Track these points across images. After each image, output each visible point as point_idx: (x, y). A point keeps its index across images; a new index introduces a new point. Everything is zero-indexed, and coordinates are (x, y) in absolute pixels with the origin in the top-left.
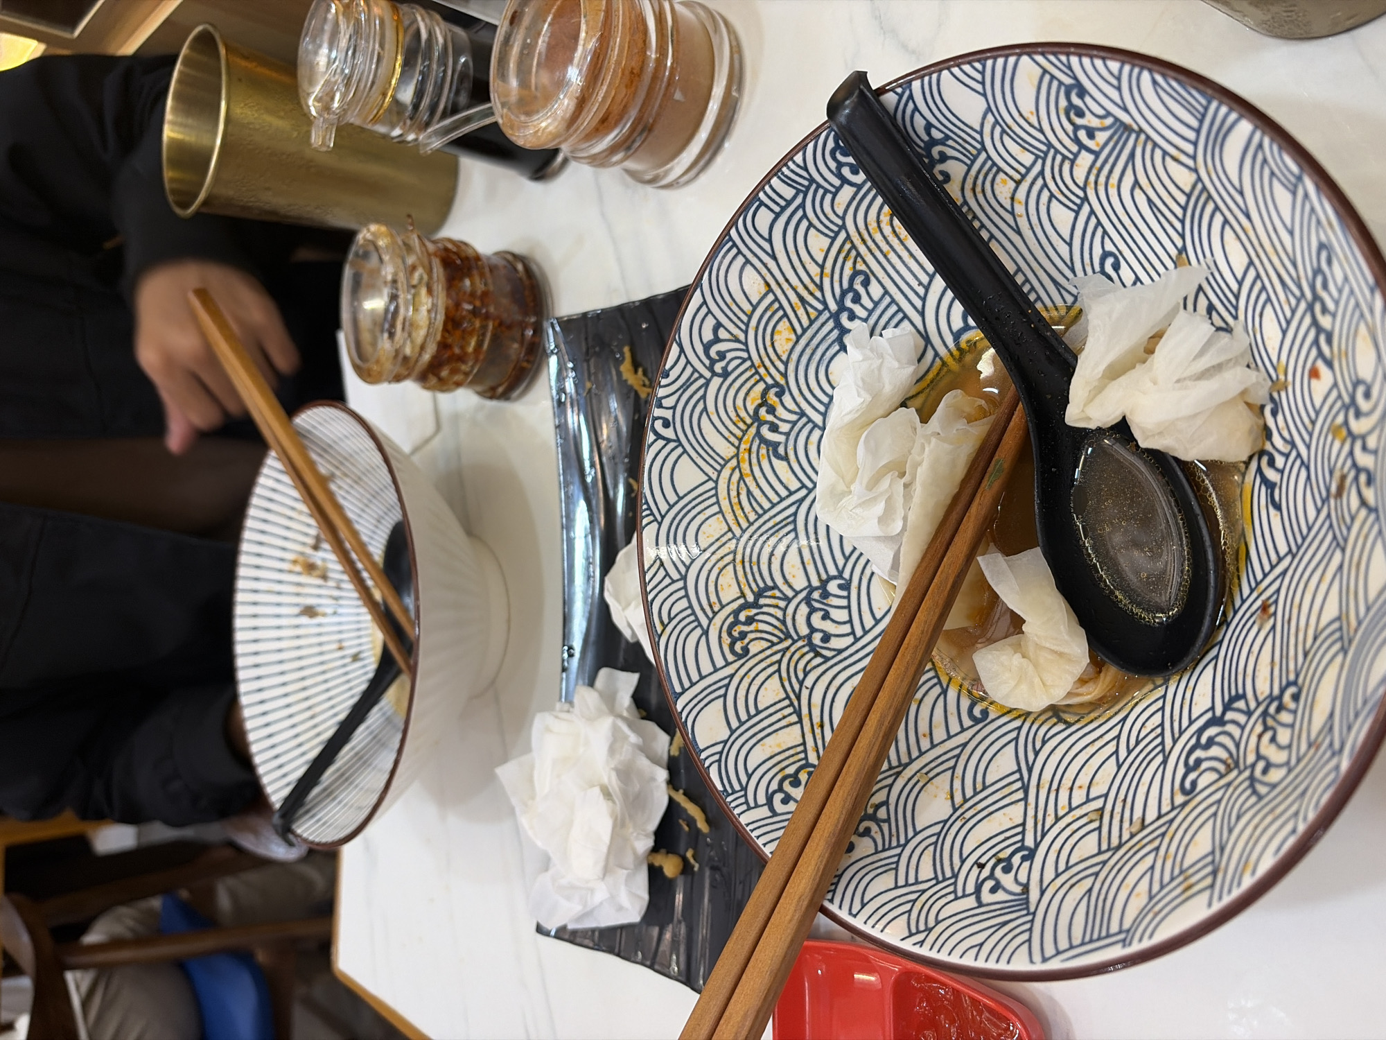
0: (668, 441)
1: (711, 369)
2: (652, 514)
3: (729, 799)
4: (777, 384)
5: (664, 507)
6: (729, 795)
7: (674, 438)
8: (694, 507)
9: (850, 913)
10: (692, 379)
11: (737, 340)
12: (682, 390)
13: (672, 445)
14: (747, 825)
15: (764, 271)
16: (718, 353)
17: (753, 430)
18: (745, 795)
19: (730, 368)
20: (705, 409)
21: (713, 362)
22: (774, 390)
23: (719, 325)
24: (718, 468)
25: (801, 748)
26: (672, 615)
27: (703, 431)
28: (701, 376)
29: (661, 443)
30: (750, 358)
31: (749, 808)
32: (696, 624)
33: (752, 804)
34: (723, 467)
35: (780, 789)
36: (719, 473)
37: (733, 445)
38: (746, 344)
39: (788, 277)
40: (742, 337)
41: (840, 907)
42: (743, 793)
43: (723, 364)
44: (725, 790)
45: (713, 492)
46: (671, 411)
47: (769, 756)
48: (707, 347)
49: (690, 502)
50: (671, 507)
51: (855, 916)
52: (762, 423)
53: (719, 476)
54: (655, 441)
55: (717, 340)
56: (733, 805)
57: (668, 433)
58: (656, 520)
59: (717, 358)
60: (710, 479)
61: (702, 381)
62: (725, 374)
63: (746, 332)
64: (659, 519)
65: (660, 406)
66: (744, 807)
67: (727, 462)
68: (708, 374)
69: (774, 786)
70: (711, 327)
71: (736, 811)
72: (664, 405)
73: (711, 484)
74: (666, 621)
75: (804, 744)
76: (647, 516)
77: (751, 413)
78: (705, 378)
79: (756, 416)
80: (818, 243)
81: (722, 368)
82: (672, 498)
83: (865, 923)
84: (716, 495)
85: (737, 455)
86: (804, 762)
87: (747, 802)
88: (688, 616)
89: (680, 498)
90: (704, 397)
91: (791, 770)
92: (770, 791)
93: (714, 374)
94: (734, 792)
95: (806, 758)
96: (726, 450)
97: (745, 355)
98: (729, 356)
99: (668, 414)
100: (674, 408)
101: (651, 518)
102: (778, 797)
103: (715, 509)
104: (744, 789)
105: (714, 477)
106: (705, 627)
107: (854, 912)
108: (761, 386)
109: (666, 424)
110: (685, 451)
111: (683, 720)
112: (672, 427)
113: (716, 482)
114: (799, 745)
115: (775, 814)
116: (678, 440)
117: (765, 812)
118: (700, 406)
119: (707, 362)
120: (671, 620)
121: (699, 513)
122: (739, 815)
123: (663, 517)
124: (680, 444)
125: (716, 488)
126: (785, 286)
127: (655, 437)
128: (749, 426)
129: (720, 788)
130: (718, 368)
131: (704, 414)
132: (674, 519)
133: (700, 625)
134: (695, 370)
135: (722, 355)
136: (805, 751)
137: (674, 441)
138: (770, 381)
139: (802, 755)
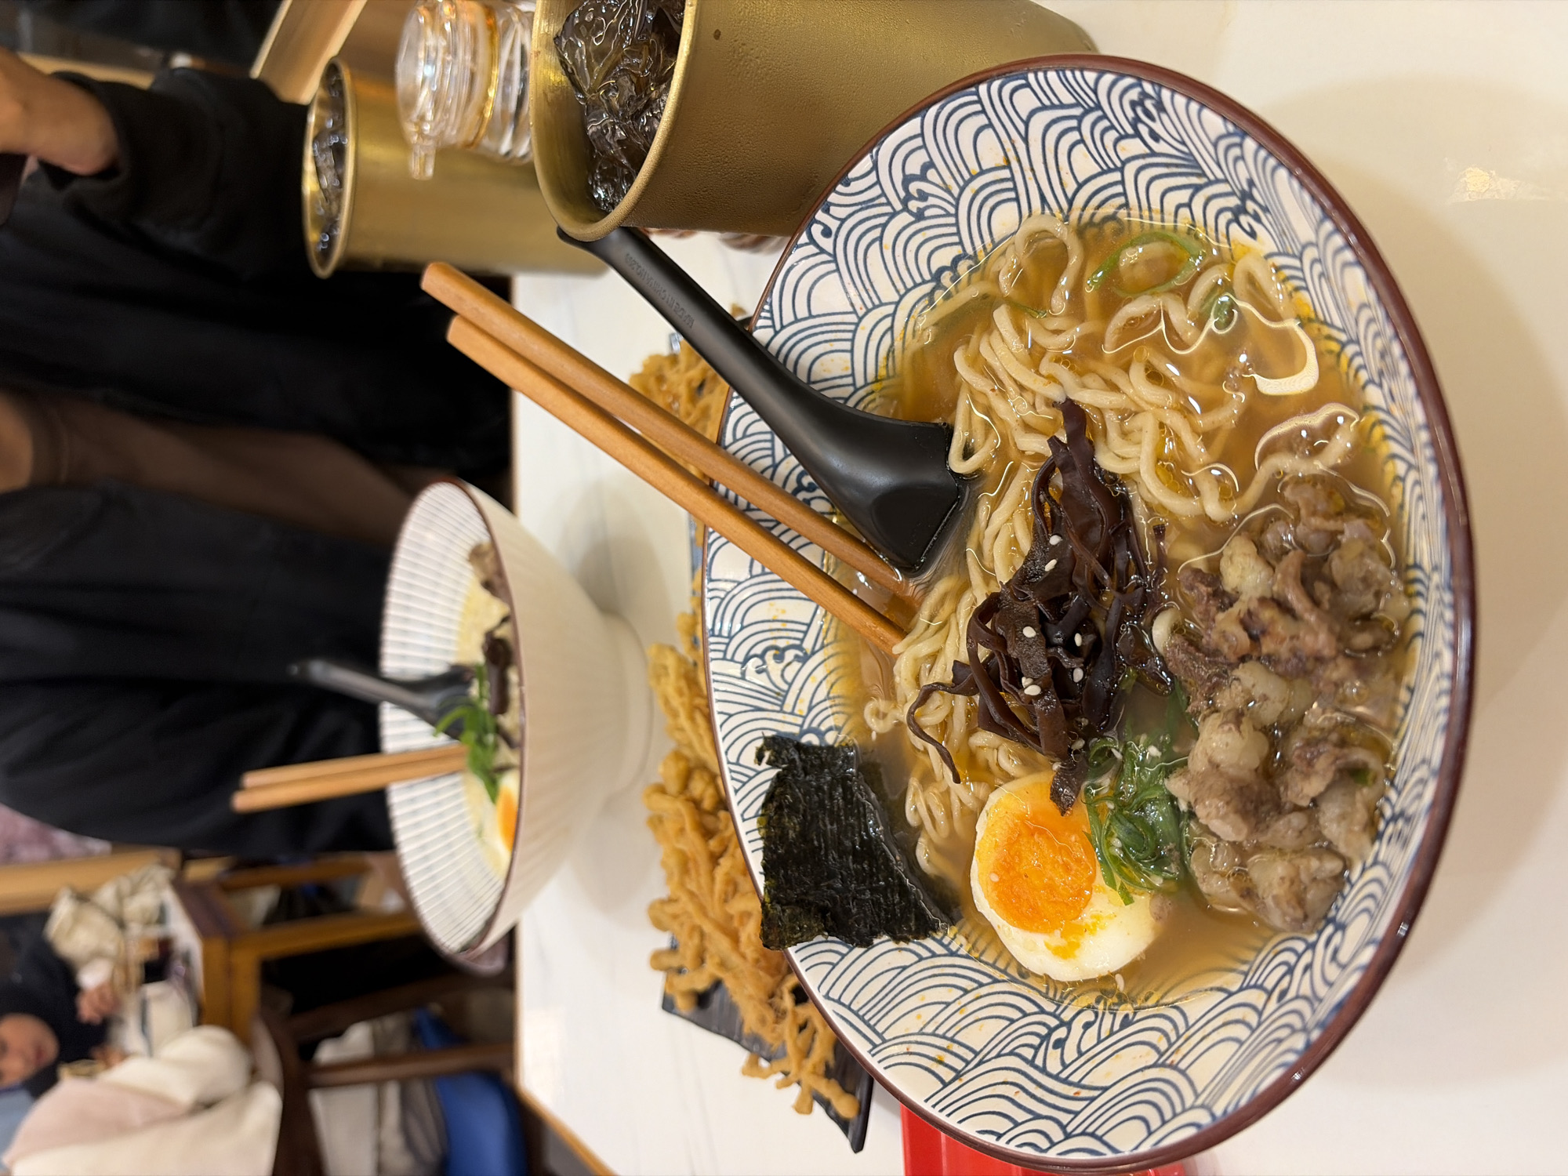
0: (822, 251)
1: (905, 202)
2: (772, 318)
3: (712, 640)
4: (974, 257)
5: (788, 317)
6: (713, 635)
7: (831, 250)
8: (823, 333)
9: (742, 815)
10: (877, 202)
11: (948, 191)
12: (860, 207)
13: (824, 257)
14: (714, 673)
15: (1008, 146)
16: (919, 191)
17: (927, 288)
18: (728, 644)
19: (927, 213)
20: (880, 239)
21: (909, 196)
22: (970, 262)
23: (930, 165)
24: (870, 306)
25: (804, 628)
26: (749, 432)
27: (868, 260)
28: (889, 203)
29: (812, 249)
30: (956, 215)
31: (724, 659)
32: (769, 452)
33: (729, 656)
34: (875, 307)
35: (762, 656)
36: (868, 311)
37: (898, 291)
38: (958, 200)
39: (1035, 167)
40: (956, 191)
41: (739, 803)
42: (727, 641)
43: (922, 205)
44: (713, 630)
45: (852, 327)
46: (838, 222)
47: (770, 618)
48: (907, 180)
49: (821, 325)
50: (797, 320)
51: (744, 820)
52: (939, 286)
53: (866, 314)
54: (806, 244)
55: (922, 177)
56: (712, 647)
57: (827, 243)
58: (773, 326)
59: (916, 195)
60: (855, 312)
61: (888, 209)
62: (919, 216)
63: (962, 190)
64: (778, 327)
65: (827, 211)
66: (721, 655)
67: (882, 304)
68: (898, 206)
69: (758, 650)
70: (921, 163)
71: (712, 655)
72: (831, 212)
73: (853, 318)
74: (739, 435)
75: (809, 625)
76: (765, 318)
77: (934, 270)
78: (893, 208)
79: (937, 277)
80: (1085, 165)
81: (918, 208)
82: (802, 312)
83: (747, 833)
84: (854, 332)
85: (897, 304)
86: (798, 642)
87: (725, 652)
88: (765, 441)
89: (811, 316)
90: (884, 226)
91: (782, 644)
92: (752, 653)
93: (906, 209)
94: (720, 635)
95: (802, 640)
96: (888, 294)
97: (952, 210)
98: (931, 201)
99: (833, 225)
100: (843, 221)
101: (769, 323)
102: (753, 663)
103: (847, 345)
104: (731, 637)
105: (861, 313)
106: (778, 460)
107: (746, 817)
108: (956, 250)
109: (827, 232)
110: (838, 270)
111: (710, 541)
112: (831, 240)
113: (860, 319)
114: (803, 624)
115: (743, 677)
116: (834, 256)
117: (737, 671)
118: (877, 233)
119: (902, 194)
120: (744, 436)
121: (826, 341)
122: (713, 659)
123: (783, 327)
124: (835, 260)
125: (857, 325)
126: (1028, 174)
127: (807, 241)
128: (924, 282)
129: (709, 625)
130: (914, 205)
131: (877, 244)
132: (795, 334)
133: (773, 456)
134: (883, 194)
135: (923, 196)
136: (805, 633)
137: (829, 254)
138: (970, 251)
139: (801, 635)
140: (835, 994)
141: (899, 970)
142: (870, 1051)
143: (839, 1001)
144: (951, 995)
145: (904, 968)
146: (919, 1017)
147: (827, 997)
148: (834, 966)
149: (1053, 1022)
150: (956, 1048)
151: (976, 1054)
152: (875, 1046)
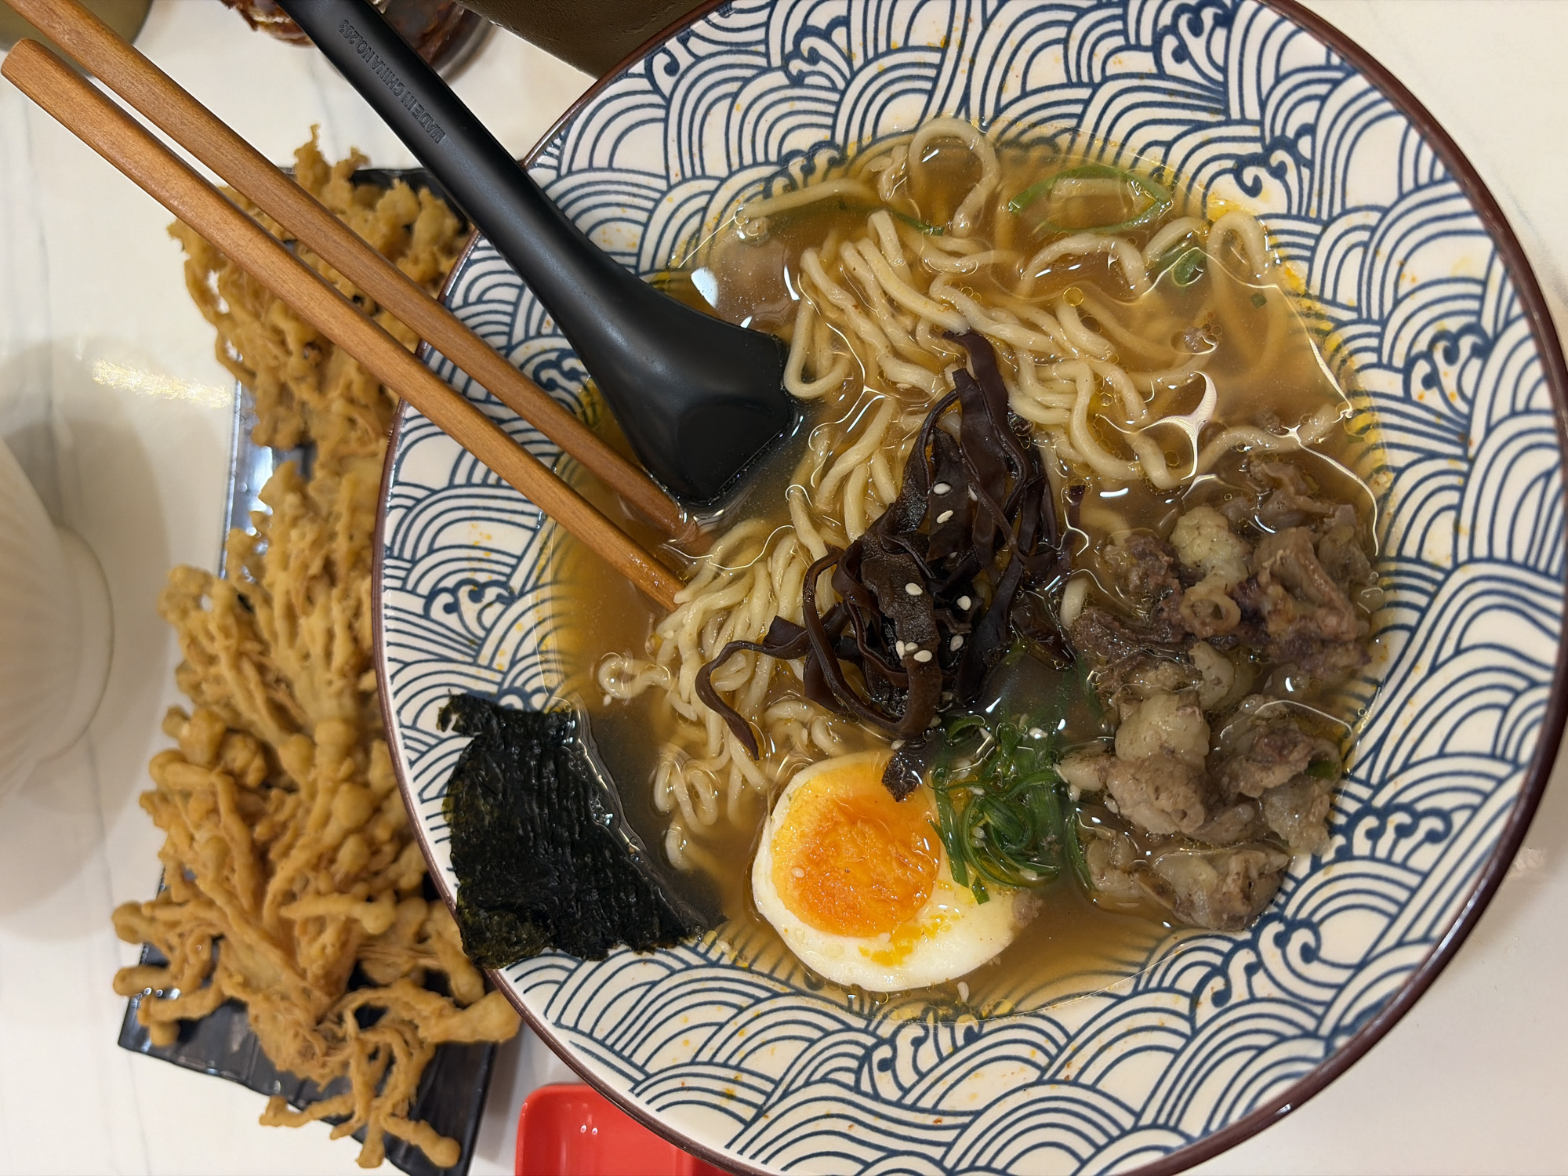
0: (656, 90)
1: (786, 59)
2: (559, 159)
3: (388, 562)
4: (843, 149)
5: (581, 161)
6: (391, 557)
7: (667, 92)
8: (617, 193)
9: (420, 794)
10: (753, 48)
11: (849, 60)
12: (728, 48)
13: (656, 99)
14: (387, 607)
15: (959, 24)
16: (813, 51)
17: (766, 171)
18: (409, 571)
19: (809, 80)
20: (735, 96)
21: (796, 53)
22: (835, 153)
23: (844, 21)
24: (688, 173)
25: (513, 561)
26: (487, 297)
27: (709, 118)
28: (767, 55)
29: (644, 84)
30: (843, 93)
31: (402, 589)
32: (506, 329)
33: (409, 587)
34: (694, 177)
35: (453, 591)
36: (684, 180)
37: (729, 166)
38: (854, 74)
39: (978, 59)
40: (858, 62)
41: (416, 778)
42: (408, 565)
43: (806, 68)
44: (391, 549)
45: (657, 195)
46: (691, 60)
47: (471, 543)
48: (805, 31)
49: (619, 183)
50: (591, 168)
51: (423, 801)
52: (784, 172)
53: (679, 184)
54: (640, 76)
55: (826, 35)
56: (388, 572)
57: (665, 82)
58: (558, 169)
59: (806, 54)
60: (667, 178)
61: (761, 61)
62: (797, 81)
63: (867, 62)
64: (564, 170)
65: (684, 42)
66: (398, 584)
67: (704, 176)
68: (776, 61)
69: (449, 582)
70: (834, 16)
71: (386, 582)
72: (690, 44)
73: (662, 184)
74: (472, 297)
75: (520, 558)
76: (551, 155)
77: (785, 150)
78: (769, 62)
79: (784, 160)
80: (1049, 68)
81: (800, 72)
82: (601, 160)
83: (427, 818)
84: (657, 202)
85: (723, 181)
86: (503, 579)
87: (405, 580)
88: (505, 313)
89: (610, 168)
90: (746, 81)
91: (482, 578)
92: (442, 585)
93: (784, 68)
94: (400, 558)
95: (509, 576)
96: (716, 165)
97: (841, 84)
98: (822, 66)
99: (684, 60)
100: (699, 59)
101: (553, 162)
102: (445, 598)
103: (642, 216)
104: (414, 562)
105: (674, 180)
106: (515, 341)
107: (426, 796)
108: (824, 135)
109: (672, 68)
110: (665, 120)
111: (403, 430)
112: (673, 80)
113: (671, 188)
114: (513, 556)
115: (426, 615)
116: (669, 101)
117: (417, 605)
118: (733, 87)
119: (789, 47)
120: (480, 301)
121: (618, 205)
122: (386, 588)
123: (570, 172)
124: (667, 108)
125: (664, 194)
126: (964, 65)
127: (642, 71)
128: (767, 162)
129: (387, 541)
130: (796, 66)
131: (728, 101)
132: (582, 186)
133: (510, 334)
134: (766, 41)
135: (814, 57)
136: (514, 568)
137: (663, 96)
138: (839, 138)
139: (507, 570)
140: (569, 1019)
141: (647, 987)
142: (632, 1090)
143: (575, 1029)
144: (722, 1014)
145: (654, 984)
146: (687, 1042)
147: (558, 1023)
148: (562, 984)
149: (869, 1041)
150: (746, 1078)
151: (777, 1084)
152: (637, 1083)
